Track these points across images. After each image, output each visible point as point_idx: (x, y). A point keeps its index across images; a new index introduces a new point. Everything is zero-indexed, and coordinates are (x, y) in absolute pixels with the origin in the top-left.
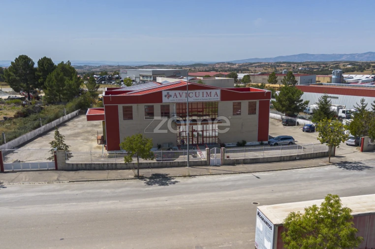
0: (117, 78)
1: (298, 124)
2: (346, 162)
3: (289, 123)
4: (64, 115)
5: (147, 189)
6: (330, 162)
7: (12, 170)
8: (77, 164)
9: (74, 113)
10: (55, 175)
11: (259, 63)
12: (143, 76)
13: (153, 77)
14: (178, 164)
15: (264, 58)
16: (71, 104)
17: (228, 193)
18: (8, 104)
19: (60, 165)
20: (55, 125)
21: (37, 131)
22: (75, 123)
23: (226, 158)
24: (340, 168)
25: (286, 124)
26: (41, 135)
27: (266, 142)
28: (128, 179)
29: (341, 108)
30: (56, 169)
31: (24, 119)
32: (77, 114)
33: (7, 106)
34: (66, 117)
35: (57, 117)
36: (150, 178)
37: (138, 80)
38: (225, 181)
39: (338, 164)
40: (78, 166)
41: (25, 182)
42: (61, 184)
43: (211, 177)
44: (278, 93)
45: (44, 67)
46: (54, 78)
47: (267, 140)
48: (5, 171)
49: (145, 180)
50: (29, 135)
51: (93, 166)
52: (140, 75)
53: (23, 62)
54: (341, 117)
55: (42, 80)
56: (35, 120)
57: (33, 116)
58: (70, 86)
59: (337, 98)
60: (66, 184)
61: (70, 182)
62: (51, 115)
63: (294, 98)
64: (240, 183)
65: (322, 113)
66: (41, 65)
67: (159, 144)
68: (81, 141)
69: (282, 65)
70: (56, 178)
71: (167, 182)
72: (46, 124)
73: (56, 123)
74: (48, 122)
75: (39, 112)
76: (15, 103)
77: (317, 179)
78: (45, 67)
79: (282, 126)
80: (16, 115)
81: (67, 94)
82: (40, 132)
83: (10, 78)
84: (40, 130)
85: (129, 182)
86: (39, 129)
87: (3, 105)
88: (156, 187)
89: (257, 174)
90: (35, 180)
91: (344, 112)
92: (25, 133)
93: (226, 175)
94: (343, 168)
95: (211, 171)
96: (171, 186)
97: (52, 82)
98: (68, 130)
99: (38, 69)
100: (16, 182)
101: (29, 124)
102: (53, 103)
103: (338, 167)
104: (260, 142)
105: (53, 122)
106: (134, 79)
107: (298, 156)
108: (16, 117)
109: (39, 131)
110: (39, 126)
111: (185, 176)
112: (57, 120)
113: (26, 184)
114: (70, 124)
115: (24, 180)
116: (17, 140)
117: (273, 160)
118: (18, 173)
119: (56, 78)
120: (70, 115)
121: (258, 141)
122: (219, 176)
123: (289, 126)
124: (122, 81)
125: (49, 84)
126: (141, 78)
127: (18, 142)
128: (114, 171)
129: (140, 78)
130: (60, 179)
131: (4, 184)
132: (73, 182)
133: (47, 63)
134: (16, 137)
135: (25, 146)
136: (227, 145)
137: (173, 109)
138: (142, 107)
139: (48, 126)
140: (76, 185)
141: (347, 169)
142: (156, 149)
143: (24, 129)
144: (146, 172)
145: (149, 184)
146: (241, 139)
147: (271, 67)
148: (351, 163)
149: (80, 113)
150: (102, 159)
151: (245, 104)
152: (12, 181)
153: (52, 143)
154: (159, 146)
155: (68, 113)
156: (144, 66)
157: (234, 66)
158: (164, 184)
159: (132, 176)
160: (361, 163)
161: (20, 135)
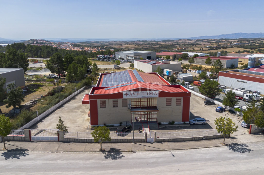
0: (114, 58)
1: (214, 104)
2: (236, 144)
3: (208, 103)
4: (75, 92)
5: (104, 162)
6: (224, 144)
7: (35, 140)
8: (70, 139)
9: (82, 89)
10: (56, 145)
11: (207, 39)
12: (129, 57)
13: (134, 57)
14: (127, 141)
16: (80, 84)
17: (150, 169)
18: (47, 82)
19: (61, 139)
20: (69, 99)
21: (57, 105)
22: (80, 97)
23: (157, 138)
24: (230, 149)
25: (207, 104)
26: (59, 107)
27: (188, 122)
28: (95, 152)
29: (246, 93)
30: (59, 141)
31: (52, 96)
32: (83, 89)
33: (47, 83)
34: (76, 93)
35: (71, 94)
36: (109, 152)
37: (125, 59)
38: (152, 158)
39: (230, 145)
40: (71, 140)
41: (40, 150)
42: (59, 153)
43: (145, 153)
44: (209, 74)
45: (67, 60)
46: (72, 67)
48: (32, 140)
49: (105, 153)
50: (52, 108)
51: (78, 140)
52: (127, 56)
53: (56, 57)
54: (245, 99)
55: (66, 67)
56: (57, 97)
57: (57, 94)
58: (81, 71)
60: (61, 154)
61: (63, 152)
62: (67, 93)
63: (213, 87)
64: (160, 160)
66: (66, 58)
67: (121, 122)
69: (223, 41)
70: (56, 148)
71: (117, 156)
72: (63, 99)
73: (70, 97)
74: (65, 98)
75: (61, 91)
76: (51, 82)
77: (211, 159)
78: (68, 60)
79: (204, 105)
80: (48, 94)
81: (79, 76)
82: (59, 105)
83: (49, 66)
84: (60, 104)
85: (95, 155)
86: (59, 103)
87: (44, 82)
88: (110, 161)
89: (174, 152)
90: (45, 149)
91: (247, 96)
92: (50, 107)
93: (154, 152)
94: (232, 150)
95: (146, 148)
96: (119, 160)
97: (71, 70)
98: (75, 102)
99: (64, 61)
100: (35, 151)
101: (53, 101)
102: (71, 82)
103: (229, 148)
104: (184, 122)
105: (68, 98)
106: (123, 58)
107: (204, 137)
108: (47, 95)
109: (58, 105)
110: (59, 102)
111: (129, 152)
112: (71, 96)
113: (40, 152)
114: (78, 97)
115: (39, 149)
116: (44, 113)
117: (187, 140)
118: (38, 142)
119: (73, 67)
120: (79, 91)
121: (183, 121)
122: (150, 152)
123: (208, 105)
124: (116, 60)
125: (69, 71)
126: (127, 58)
127: (46, 114)
128: (90, 144)
129: (126, 57)
130: (59, 149)
131: (28, 152)
132: (65, 152)
133: (69, 57)
134: (44, 111)
135: (49, 116)
136: (162, 123)
137: (129, 102)
138: (111, 100)
139: (65, 100)
140: (66, 155)
141: (235, 150)
142: (119, 125)
143: (50, 105)
144: (107, 146)
145: (106, 157)
146: (171, 120)
147: (215, 42)
148: (239, 145)
149: (85, 89)
150: (87, 131)
151: (174, 99)
152: (33, 150)
153: (57, 125)
154: (121, 123)
155: (77, 90)
156: (134, 41)
157: (191, 41)
158: (115, 158)
159: (98, 150)
160: (246, 146)
161: (47, 109)
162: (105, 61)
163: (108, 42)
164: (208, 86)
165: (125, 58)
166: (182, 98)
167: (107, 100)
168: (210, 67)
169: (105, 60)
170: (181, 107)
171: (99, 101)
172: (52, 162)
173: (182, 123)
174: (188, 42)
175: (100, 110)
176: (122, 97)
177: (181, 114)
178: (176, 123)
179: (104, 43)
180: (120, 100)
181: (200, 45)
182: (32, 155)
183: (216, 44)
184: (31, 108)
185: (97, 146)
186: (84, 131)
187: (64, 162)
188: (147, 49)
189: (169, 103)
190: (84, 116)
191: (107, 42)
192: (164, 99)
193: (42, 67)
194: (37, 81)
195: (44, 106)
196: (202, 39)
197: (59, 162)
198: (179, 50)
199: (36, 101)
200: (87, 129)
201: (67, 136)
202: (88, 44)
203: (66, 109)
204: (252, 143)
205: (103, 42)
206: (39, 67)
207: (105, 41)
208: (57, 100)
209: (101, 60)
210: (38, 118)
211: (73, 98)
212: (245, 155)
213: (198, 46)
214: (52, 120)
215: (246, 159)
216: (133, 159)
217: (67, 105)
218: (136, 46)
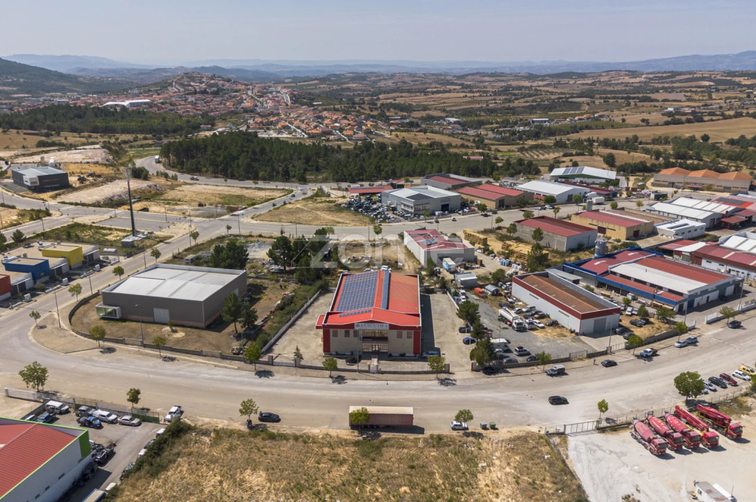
2: (448, 379)
4: (307, 302)
5: (331, 385)
6: (437, 378)
7: (276, 364)
8: (305, 366)
9: (316, 296)
10: (294, 370)
11: (689, 73)
12: (405, 205)
13: (415, 208)
14: (354, 371)
15: (713, 54)
16: (314, 288)
18: (271, 280)
19: (298, 365)
21: (289, 324)
23: (380, 369)
24: (438, 383)
26: (290, 326)
27: (419, 355)
28: (325, 378)
30: (296, 367)
31: (282, 312)
33: (270, 283)
34: (309, 303)
35: (302, 306)
36: (336, 378)
39: (442, 379)
41: (283, 373)
48: (274, 364)
49: (333, 379)
50: (284, 328)
51: (312, 367)
54: (514, 326)
56: (288, 313)
57: (287, 308)
60: (298, 377)
61: (300, 376)
62: (298, 307)
64: (376, 387)
69: (737, 79)
70: (295, 372)
71: (342, 382)
72: (294, 315)
74: (296, 313)
75: (291, 303)
79: (457, 332)
80: (277, 308)
85: (325, 380)
86: (290, 321)
87: (267, 281)
88: (336, 385)
90: (286, 373)
91: (515, 323)
92: (281, 327)
93: (374, 381)
95: (367, 377)
96: (342, 385)
98: (308, 319)
99: (293, 248)
100: (279, 373)
101: (284, 318)
102: (301, 284)
104: (415, 355)
106: (395, 205)
108: (277, 310)
110: (290, 319)
111: (352, 379)
112: (302, 309)
113: (283, 375)
114: (310, 310)
115: (281, 372)
116: (277, 334)
118: (279, 367)
120: (312, 300)
122: (370, 381)
127: (279, 335)
129: (401, 205)
130: (297, 374)
131: (274, 374)
132: (302, 376)
134: (277, 332)
135: (282, 338)
136: (393, 355)
137: (361, 333)
138: (343, 331)
139: (296, 316)
140: (303, 378)
141: (441, 384)
142: (350, 354)
143: (282, 323)
144: (335, 374)
145: (333, 382)
146: (402, 352)
147: (702, 92)
149: (321, 294)
150: (320, 358)
151: (405, 333)
152: (277, 372)
153: (295, 353)
154: (352, 352)
155: (310, 299)
156: (467, 75)
157: (638, 80)
158: (340, 383)
159: (328, 376)
160: (455, 381)
161: (279, 330)
165: (398, 206)
166: (413, 332)
167: (339, 331)
170: (412, 340)
171: (331, 330)
172: (293, 383)
173: (413, 355)
174: (627, 84)
175: (332, 339)
176: (354, 329)
177: (413, 346)
178: (407, 355)
180: (351, 332)
181: (653, 104)
182: (277, 376)
183: (701, 98)
184: (263, 328)
185: (328, 373)
186: (317, 358)
187: (302, 383)
188: (496, 111)
189: (400, 336)
190: (317, 340)
192: (395, 332)
193: (253, 234)
194: (257, 278)
195: (275, 325)
196: (673, 72)
197: (298, 383)
198: (583, 119)
199: (266, 318)
200: (320, 355)
201: (303, 363)
202: (334, 84)
203: (298, 328)
204: (464, 379)
205: (376, 76)
208: (288, 317)
209: (352, 209)
210: (272, 341)
211: (305, 312)
213: (643, 106)
214: (286, 343)
216: (353, 385)
217: (299, 322)
218: (466, 96)
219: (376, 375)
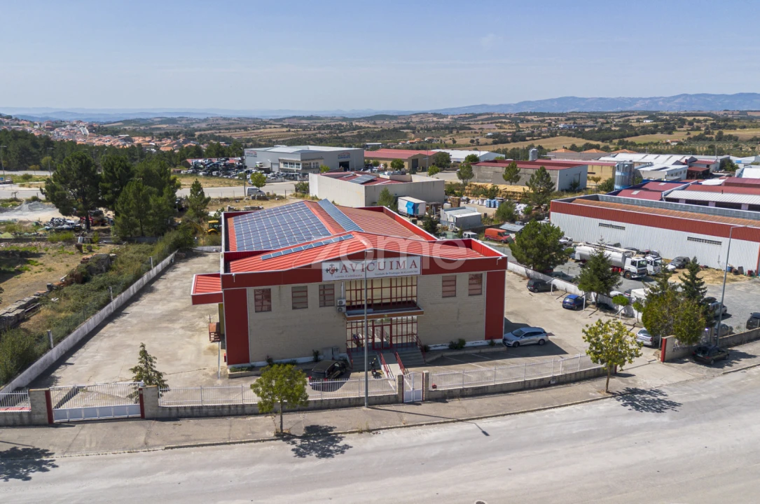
0: (240, 168)
1: (555, 289)
2: (635, 391)
3: (539, 287)
4: (150, 269)
5: (297, 466)
6: (608, 392)
7: (66, 420)
8: (177, 408)
9: (167, 261)
10: (138, 431)
11: (488, 114)
13: (303, 164)
14: (350, 403)
16: (161, 246)
17: (435, 476)
18: (53, 242)
19: (149, 411)
20: (135, 291)
21: (105, 312)
22: (169, 285)
23: (431, 389)
24: (625, 405)
25: (535, 289)
26: (111, 318)
27: (500, 341)
28: (264, 441)
29: (629, 257)
30: (143, 417)
31: (83, 286)
32: (171, 261)
33: (50, 246)
34: (154, 272)
35: (138, 276)
36: (303, 438)
37: (275, 169)
38: (429, 444)
39: (621, 394)
40: (180, 410)
41: (90, 449)
42: (152, 453)
43: (405, 432)
45: (113, 173)
46: (131, 196)
47: (501, 338)
48: (55, 421)
49: (294, 443)
50: (92, 322)
51: (204, 410)
52: (279, 160)
53: (78, 166)
54: (628, 271)
55: (111, 196)
56: (101, 288)
57: (97, 279)
58: (159, 207)
59: (623, 228)
60: (160, 456)
61: (166, 448)
62: (127, 276)
63: (548, 242)
64: (455, 448)
65: (596, 278)
66: (109, 169)
67: (315, 351)
68: (181, 332)
70: (142, 439)
71: (331, 448)
72: (120, 293)
73: (137, 287)
74: (124, 290)
75: (109, 268)
76: (64, 241)
77: (585, 436)
78: (116, 173)
79: (527, 292)
80: (69, 279)
81: (153, 222)
82: (109, 311)
83: (56, 194)
84: (110, 307)
85: (266, 448)
86: (108, 306)
87: (43, 244)
88: (312, 462)
89: (485, 424)
90: (106, 445)
91: (633, 263)
92: (84, 319)
93: (431, 428)
94: (629, 407)
95: (406, 418)
96: (338, 458)
97: (128, 204)
98: (157, 301)
99: (104, 177)
100: (76, 452)
101: (91, 299)
102: (131, 241)
103: (621, 402)
104: (489, 341)
105: (131, 288)
106: (268, 166)
107: (554, 378)
108: (68, 283)
109: (107, 310)
110: (108, 301)
111: (361, 432)
112: (139, 282)
113: (93, 456)
114: (160, 285)
115: (88, 446)
116: (70, 337)
117: (511, 388)
118: (78, 427)
119: (135, 195)
120: (159, 267)
121: (487, 338)
122: (419, 429)
123: (539, 291)
124: (249, 172)
125: (123, 208)
126: (282, 166)
127: (74, 340)
128: (240, 419)
129: (279, 165)
130: (151, 442)
131: (54, 456)
132: (172, 448)
133: (120, 166)
134: (69, 333)
135: (86, 346)
136: (432, 347)
138: (287, 289)
139: (124, 296)
140: (176, 457)
141: (637, 407)
142: (311, 359)
143: (83, 311)
144: (297, 421)
145: (300, 453)
146: (455, 339)
147: (509, 123)
148: (643, 392)
149: (178, 259)
150: (219, 382)
151: (463, 278)
153: (135, 370)
154: (316, 354)
155: (156, 264)
156: (284, 119)
157: (445, 120)
158: (325, 454)
159: (272, 435)
160: (661, 394)
161: (76, 324)
162: (215, 176)
163: (205, 120)
164: (535, 241)
165: (273, 166)
167: (274, 289)
168: (518, 189)
169: (214, 173)
170: (482, 299)
171: (250, 291)
172: (142, 480)
173: (485, 342)
174: (437, 123)
176: (320, 279)
177: (483, 318)
178: (468, 344)
179: (192, 124)
180: (313, 289)
181: (470, 131)
182: (65, 465)
183: (510, 127)
184: (24, 325)
185: (267, 425)
186: (211, 384)
189: (449, 291)
190: (196, 339)
191: (200, 120)
192: (437, 279)
193: (19, 197)
194: (18, 240)
195: (63, 314)
196: (472, 114)
197: (162, 477)
198: (415, 143)
199: (34, 301)
200: (217, 375)
202: (141, 125)
203: (134, 321)
204: (675, 384)
205: (188, 120)
206: (9, 197)
207: (194, 117)
208: (103, 294)
209: (201, 174)
210: (53, 354)
211: (147, 288)
212: (665, 417)
213: (464, 133)
214: (98, 358)
215: (670, 426)
216: (376, 451)
217: (133, 309)
218: (289, 131)
219: (426, 408)
